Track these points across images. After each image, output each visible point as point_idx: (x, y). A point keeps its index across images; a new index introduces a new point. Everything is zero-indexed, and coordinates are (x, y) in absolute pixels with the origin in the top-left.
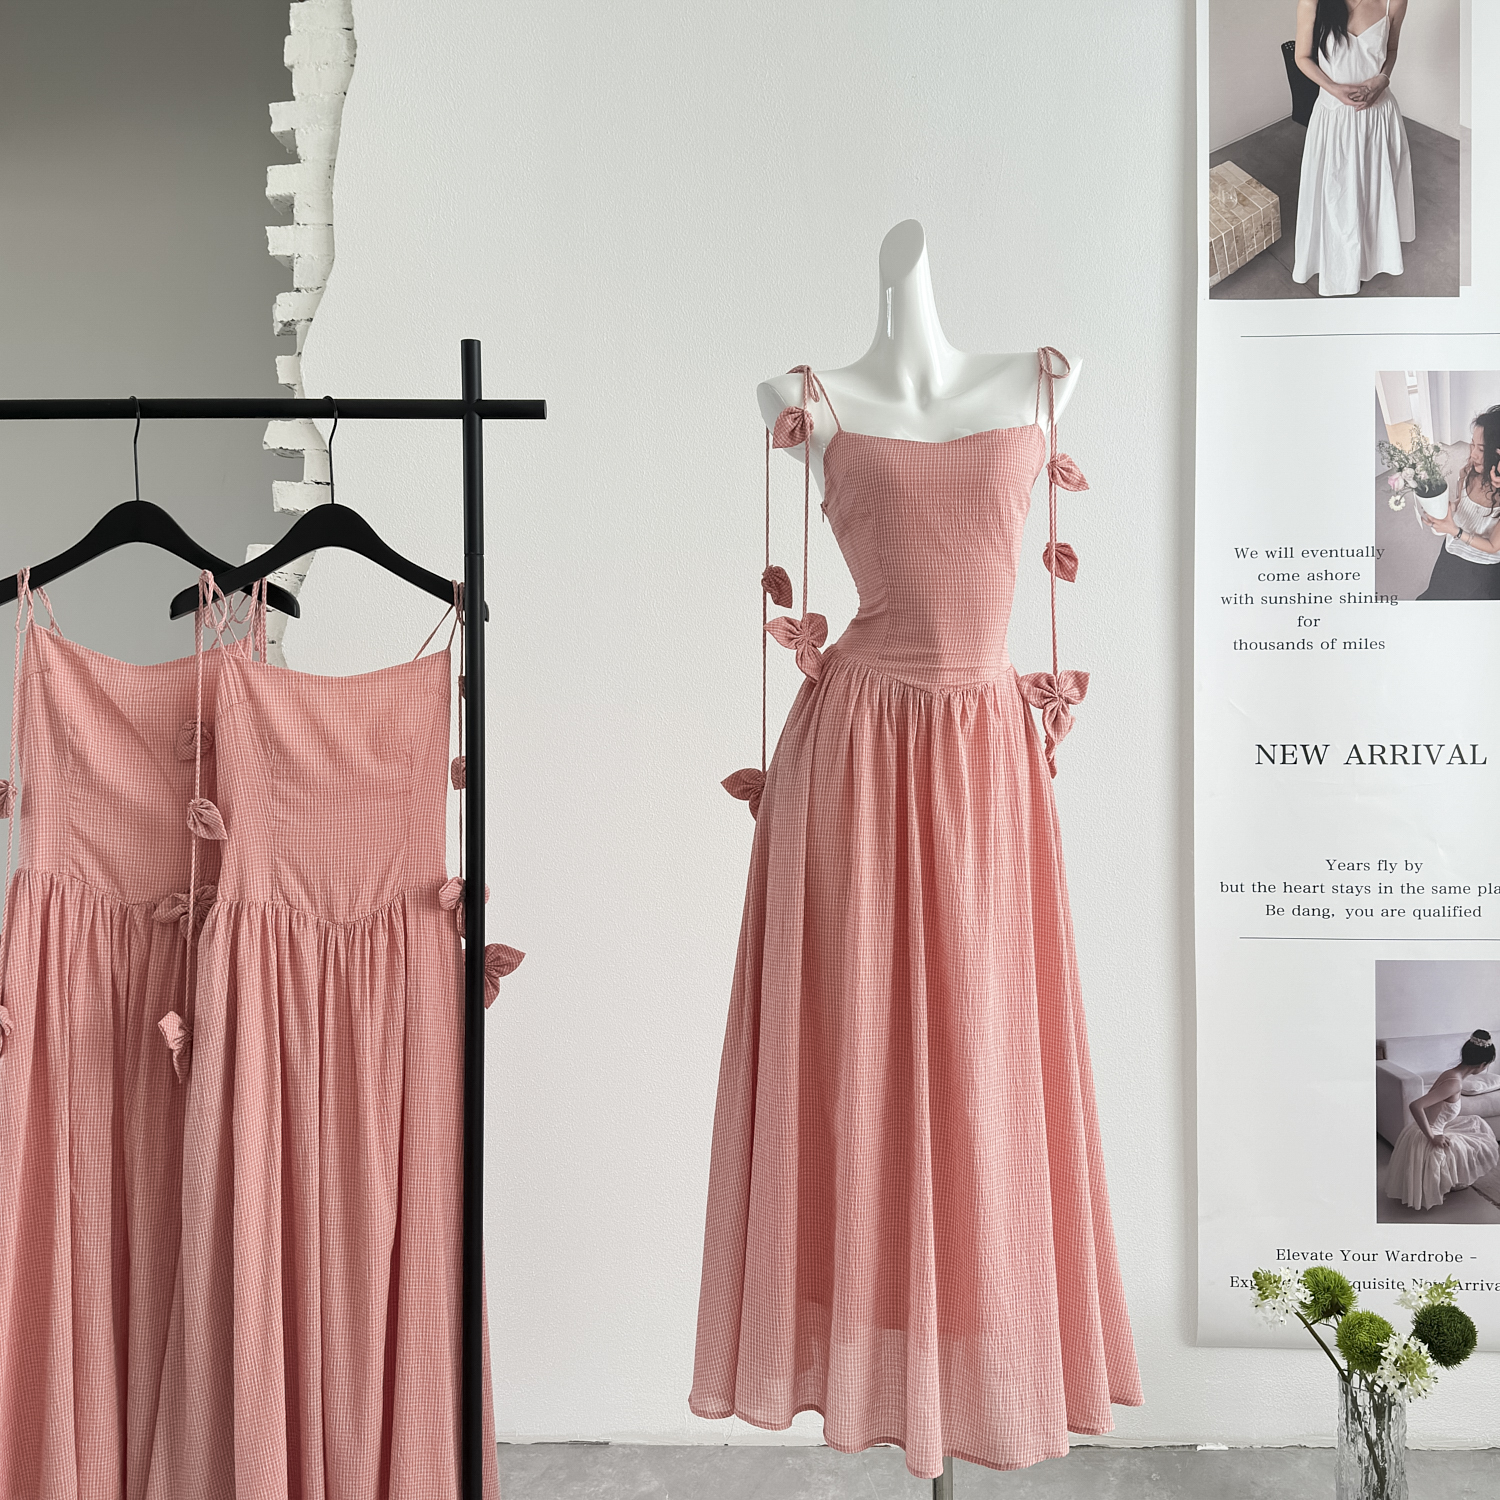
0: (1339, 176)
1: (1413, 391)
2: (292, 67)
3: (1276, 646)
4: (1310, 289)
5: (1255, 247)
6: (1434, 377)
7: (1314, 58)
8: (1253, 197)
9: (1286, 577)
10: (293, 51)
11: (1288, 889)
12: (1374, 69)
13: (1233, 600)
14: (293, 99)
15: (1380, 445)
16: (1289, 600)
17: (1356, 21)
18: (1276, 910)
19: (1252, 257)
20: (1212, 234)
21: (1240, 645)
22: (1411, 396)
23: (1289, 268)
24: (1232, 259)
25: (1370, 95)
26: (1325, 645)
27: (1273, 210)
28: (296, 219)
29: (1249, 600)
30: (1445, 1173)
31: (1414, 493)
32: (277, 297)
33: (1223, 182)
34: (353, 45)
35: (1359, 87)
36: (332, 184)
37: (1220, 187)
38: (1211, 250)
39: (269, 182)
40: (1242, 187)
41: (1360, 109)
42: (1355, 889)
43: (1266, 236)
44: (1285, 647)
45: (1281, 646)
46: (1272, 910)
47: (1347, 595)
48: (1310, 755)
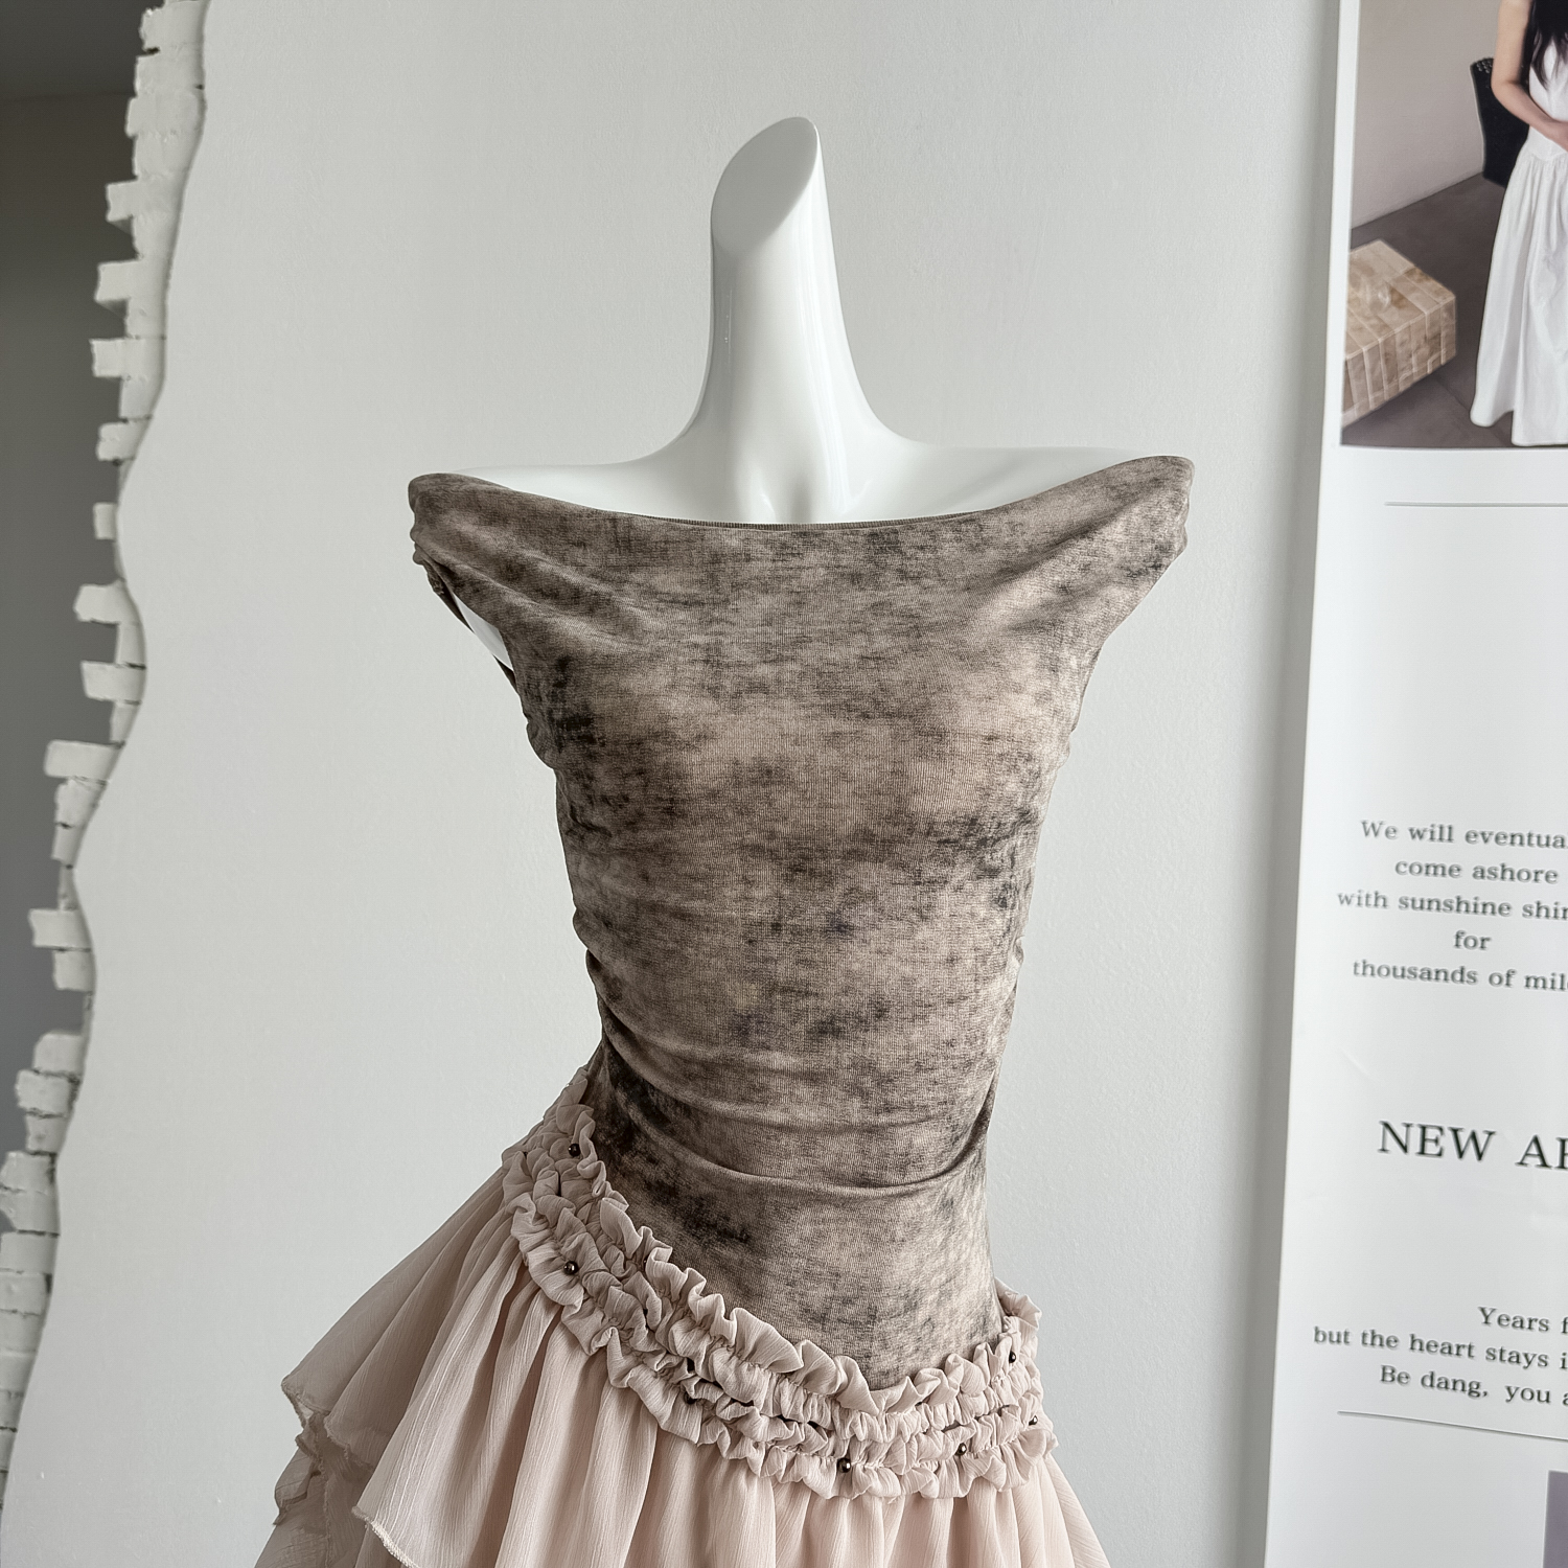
2: (135, 136)
3: (1419, 973)
4: (1500, 434)
5: (1414, 369)
7: (1522, 82)
9: (1440, 871)
10: (138, 118)
11: (1417, 1346)
13: (1355, 901)
14: (134, 179)
16: (1442, 906)
18: (1396, 1375)
19: (1408, 385)
20: (1349, 348)
21: (1365, 968)
23: (1466, 402)
24: (1377, 386)
26: (1496, 980)
27: (1445, 315)
28: (128, 331)
29: (1381, 902)
32: (101, 429)
33: (1368, 271)
37: (1364, 279)
38: (1346, 372)
39: (100, 282)
40: (1398, 280)
42: (1523, 1359)
43: (1431, 354)
44: (1433, 976)
45: (1427, 975)
46: (1390, 1375)
47: (1535, 906)
48: (1463, 1145)
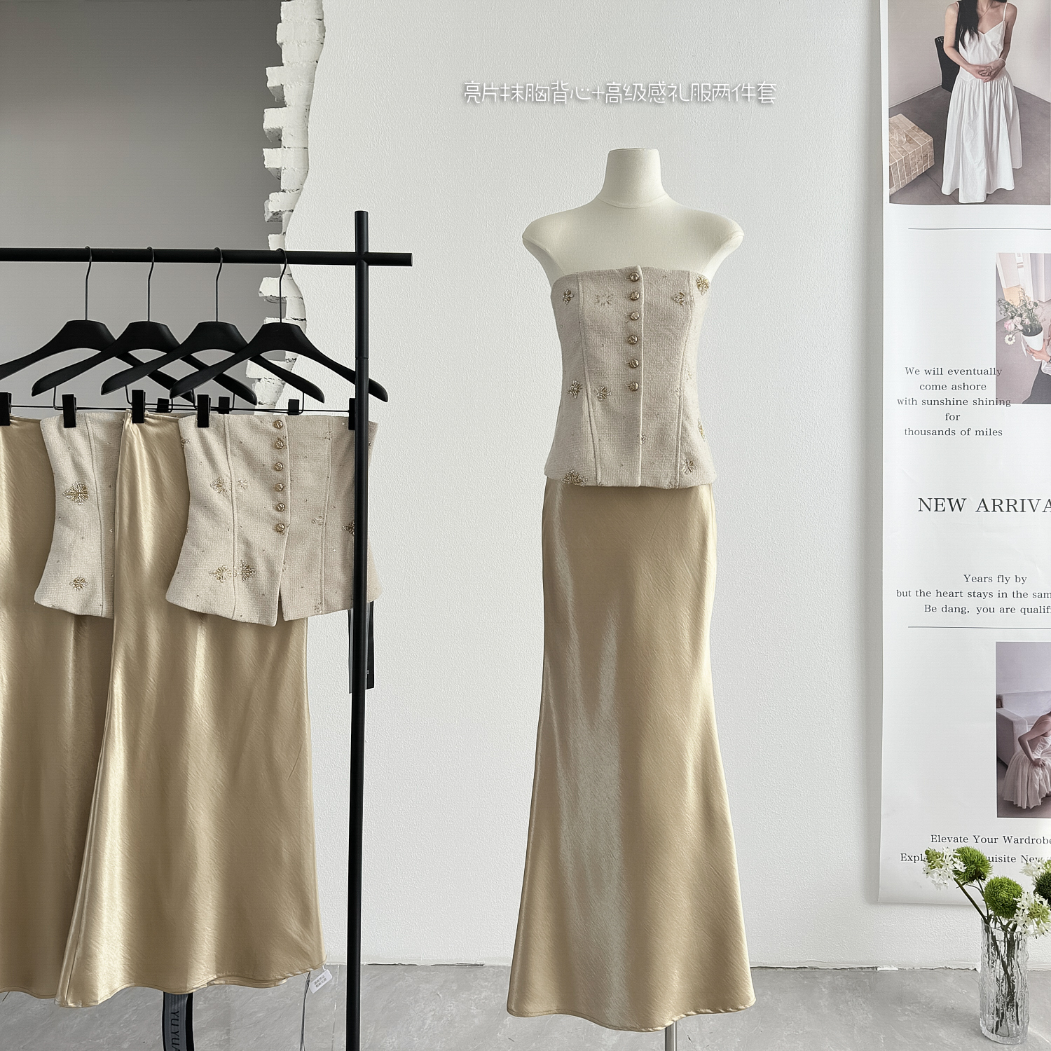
0: (972, 125)
1: (1020, 266)
2: (282, 44)
3: (931, 433)
4: (953, 199)
5: (917, 171)
6: (1034, 257)
7: (956, 47)
8: (917, 138)
9: (938, 387)
10: (282, 33)
11: (939, 594)
12: (995, 56)
13: (904, 402)
14: (283, 65)
15: (999, 301)
16: (940, 403)
17: (983, 24)
18: (931, 608)
19: (915, 177)
20: (891, 161)
21: (909, 432)
22: (1020, 269)
23: (939, 185)
24: (903, 177)
25: (993, 72)
26: (963, 433)
27: (929, 147)
28: (283, 143)
29: (914, 402)
30: (1042, 784)
31: (1021, 333)
32: (270, 195)
33: (897, 127)
34: (323, 29)
35: (986, 67)
36: (308, 121)
37: (895, 131)
38: (890, 171)
39: (265, 119)
40: (909, 131)
41: (986, 81)
42: (982, 594)
43: (924, 164)
44: (937, 433)
45: (934, 433)
46: (929, 608)
47: (978, 400)
48: (953, 506)
